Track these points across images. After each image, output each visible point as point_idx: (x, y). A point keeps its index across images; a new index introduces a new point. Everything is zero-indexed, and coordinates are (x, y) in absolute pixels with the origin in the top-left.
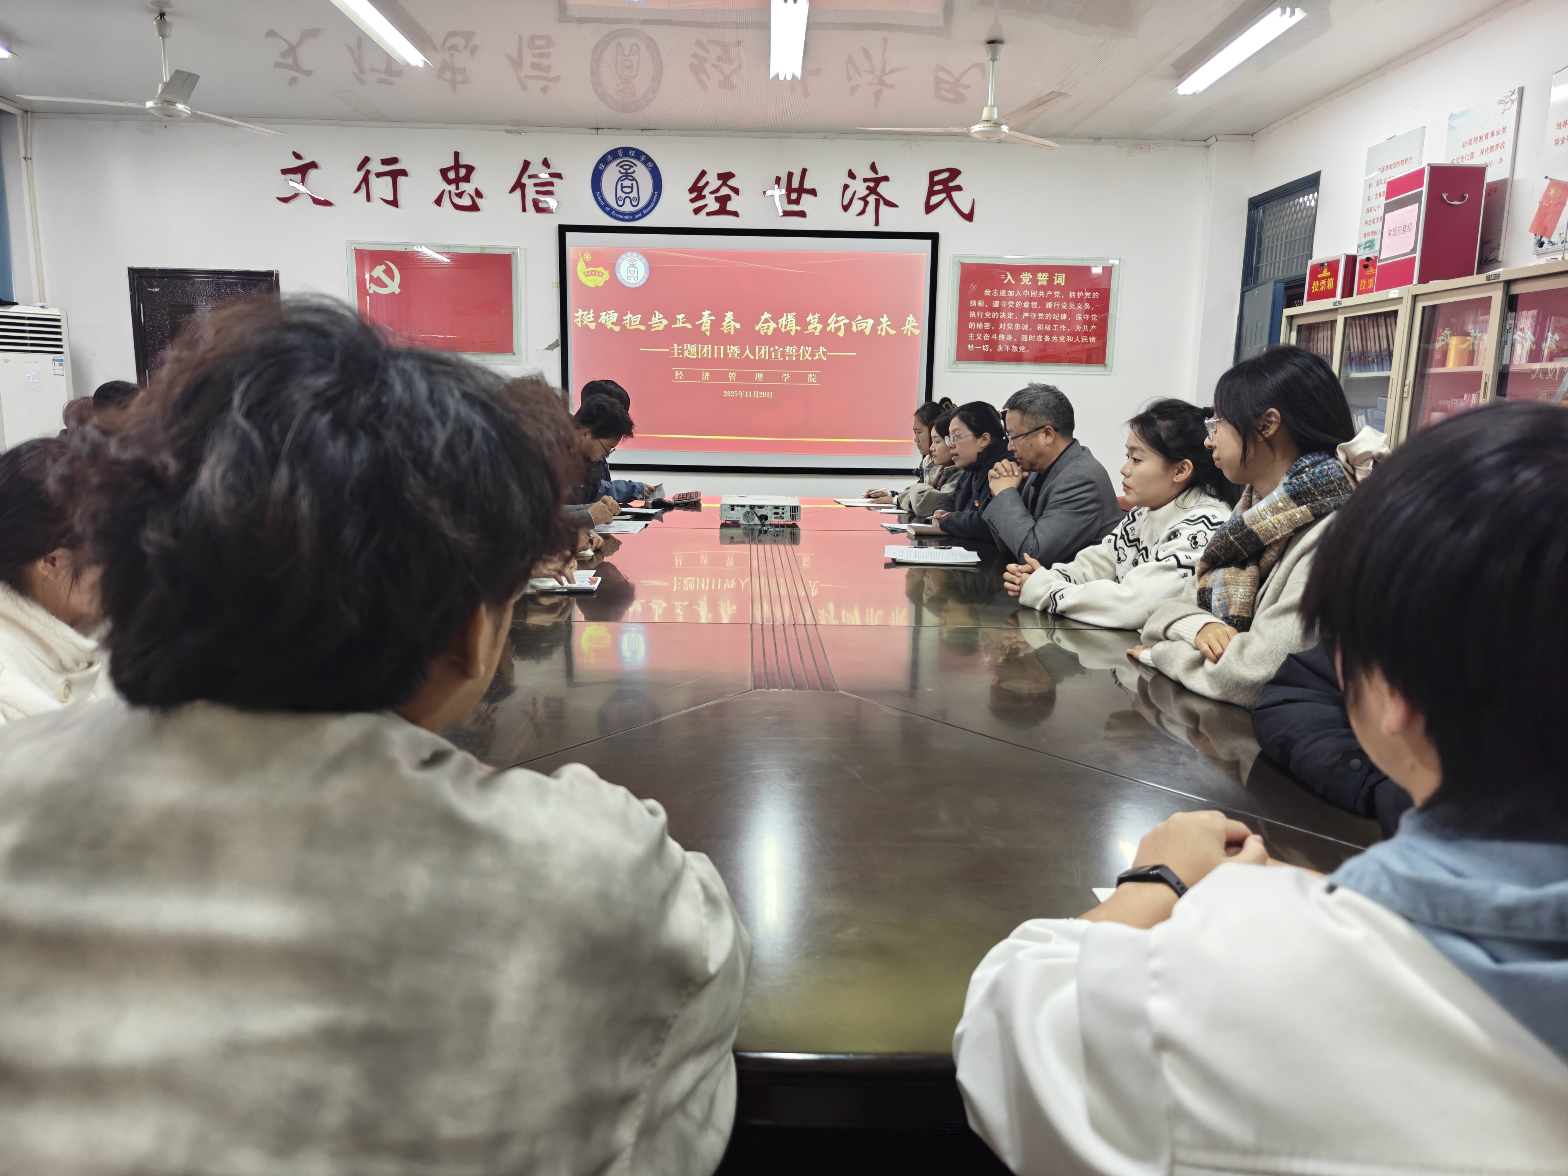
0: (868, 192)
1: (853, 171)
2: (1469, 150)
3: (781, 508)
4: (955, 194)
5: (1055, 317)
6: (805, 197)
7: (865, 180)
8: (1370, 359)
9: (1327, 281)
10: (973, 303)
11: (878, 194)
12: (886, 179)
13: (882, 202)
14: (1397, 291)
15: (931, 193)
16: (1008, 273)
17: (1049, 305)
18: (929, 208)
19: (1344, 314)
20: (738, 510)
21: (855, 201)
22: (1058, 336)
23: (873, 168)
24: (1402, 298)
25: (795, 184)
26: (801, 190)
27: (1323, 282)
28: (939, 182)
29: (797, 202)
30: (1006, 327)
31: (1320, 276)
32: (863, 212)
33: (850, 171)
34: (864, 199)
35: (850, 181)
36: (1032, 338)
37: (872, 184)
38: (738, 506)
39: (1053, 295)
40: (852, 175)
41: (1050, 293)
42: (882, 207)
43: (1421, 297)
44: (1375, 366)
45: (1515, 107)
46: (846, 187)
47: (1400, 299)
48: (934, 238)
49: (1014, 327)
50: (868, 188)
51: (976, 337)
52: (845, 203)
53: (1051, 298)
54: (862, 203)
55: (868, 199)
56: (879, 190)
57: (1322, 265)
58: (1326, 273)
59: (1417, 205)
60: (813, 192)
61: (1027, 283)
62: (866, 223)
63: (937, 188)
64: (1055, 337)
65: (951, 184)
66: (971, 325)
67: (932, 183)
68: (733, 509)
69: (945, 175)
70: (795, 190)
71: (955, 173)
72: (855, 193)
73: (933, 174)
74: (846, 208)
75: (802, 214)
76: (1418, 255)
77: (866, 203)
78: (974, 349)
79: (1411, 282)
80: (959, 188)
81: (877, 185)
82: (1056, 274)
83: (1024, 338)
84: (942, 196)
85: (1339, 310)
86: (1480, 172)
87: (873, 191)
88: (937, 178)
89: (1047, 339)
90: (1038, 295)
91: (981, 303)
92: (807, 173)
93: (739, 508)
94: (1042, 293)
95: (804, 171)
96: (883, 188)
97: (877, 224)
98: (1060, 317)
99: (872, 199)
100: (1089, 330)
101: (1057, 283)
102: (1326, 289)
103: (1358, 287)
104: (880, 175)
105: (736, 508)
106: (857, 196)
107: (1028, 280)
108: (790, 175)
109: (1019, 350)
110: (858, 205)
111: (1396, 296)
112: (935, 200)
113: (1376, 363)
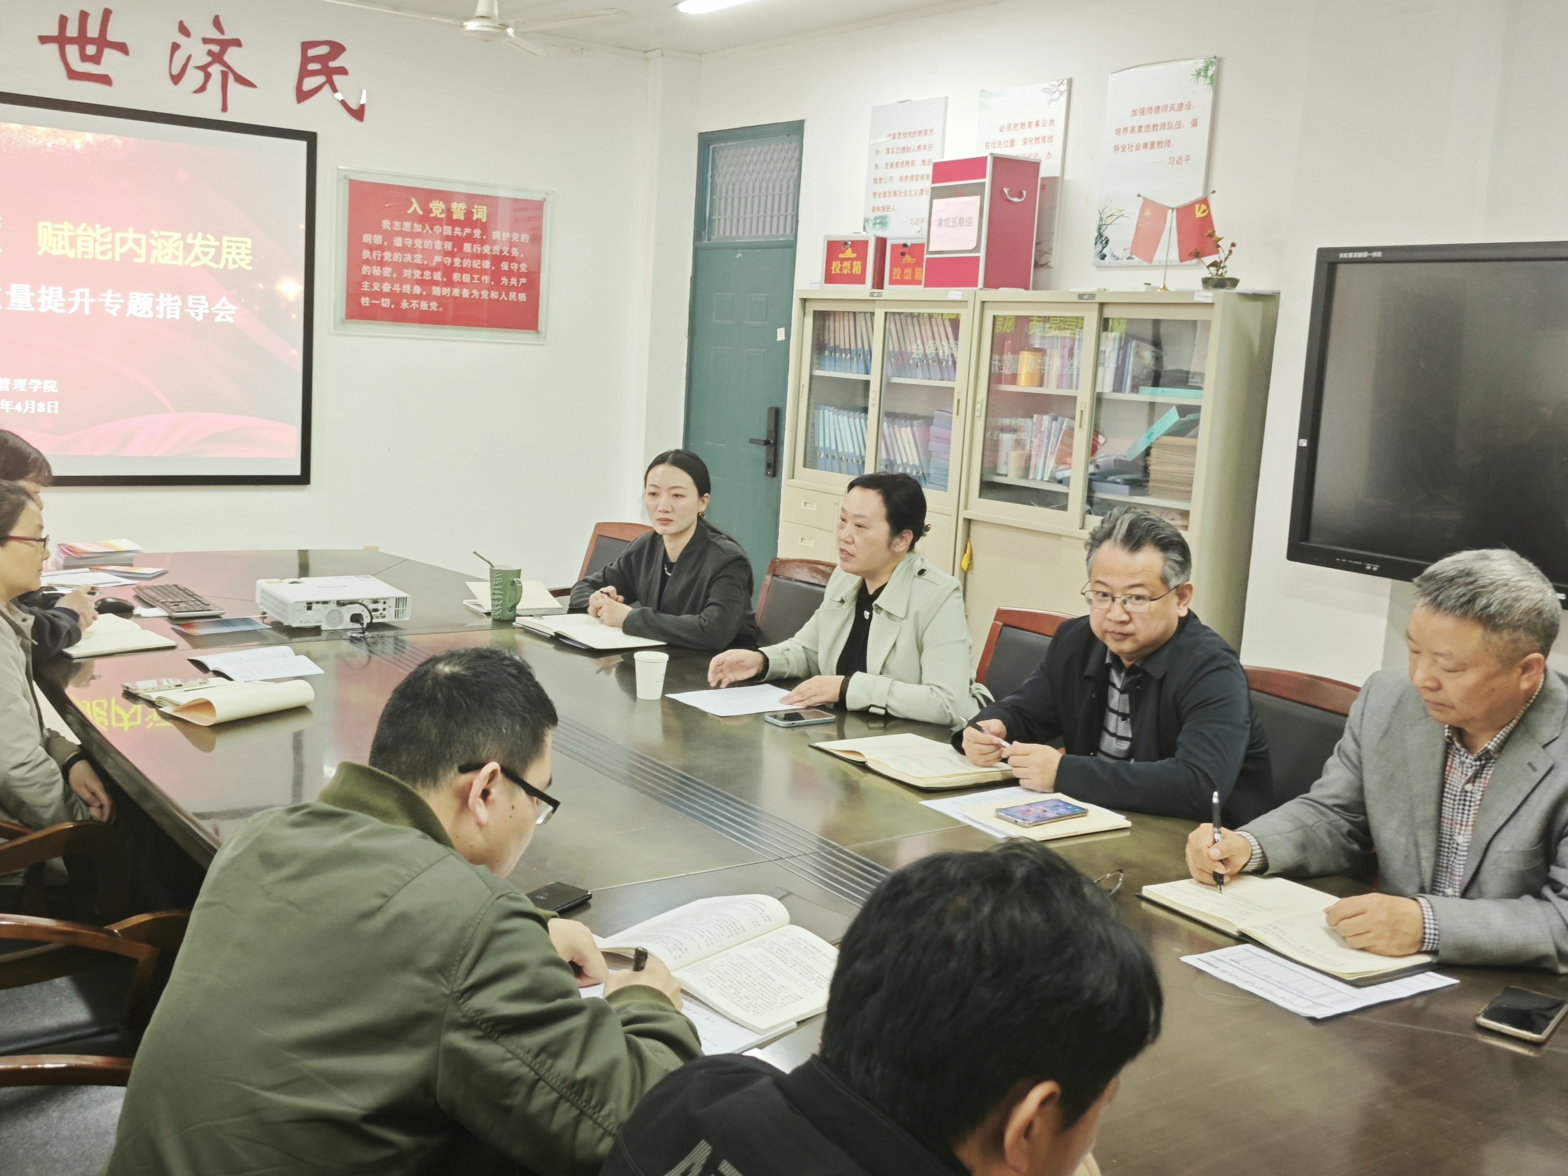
0: (209, 59)
1: (186, 24)
2: (1007, 136)
3: (382, 601)
4: (337, 79)
5: (476, 264)
6: (108, 53)
7: (206, 41)
8: (911, 362)
9: (852, 264)
10: (367, 238)
11: (224, 64)
12: (237, 43)
13: (231, 77)
14: (960, 293)
15: (304, 73)
16: (413, 200)
17: (467, 247)
18: (302, 96)
19: (884, 307)
20: (319, 610)
21: (190, 70)
22: (479, 290)
23: (217, 23)
24: (967, 301)
25: (93, 30)
26: (103, 42)
27: (847, 264)
28: (316, 59)
29: (96, 59)
30: (413, 275)
31: (841, 256)
32: (202, 89)
33: (181, 23)
34: (204, 68)
35: (180, 39)
36: (446, 291)
37: (216, 48)
38: (318, 603)
39: (472, 234)
40: (184, 30)
41: (468, 230)
42: (232, 84)
43: (990, 304)
44: (919, 370)
45: (1063, 99)
46: (175, 47)
47: (963, 303)
48: (310, 138)
49: (422, 275)
50: (210, 53)
51: (371, 286)
52: (175, 71)
53: (470, 238)
54: (201, 75)
55: (210, 70)
56: (226, 58)
57: (846, 243)
58: (849, 253)
59: (978, 197)
60: (122, 48)
61: (439, 216)
62: (208, 107)
63: (313, 66)
64: (475, 292)
65: (332, 64)
66: (365, 270)
67: (305, 60)
68: (309, 608)
69: (323, 50)
70: (92, 41)
71: (337, 49)
72: (189, 58)
73: (306, 46)
74: (176, 79)
75: (105, 80)
76: (982, 255)
77: (208, 76)
78: (370, 303)
79: (976, 285)
80: (343, 71)
81: (223, 51)
82: (476, 206)
83: (436, 291)
84: (320, 79)
85: (877, 302)
86: (1035, 166)
87: (217, 58)
88: (312, 52)
89: (466, 293)
90: (453, 233)
91: (378, 239)
92: (112, 17)
93: (320, 606)
94: (458, 231)
95: (107, 14)
96: (231, 56)
97: (225, 108)
98: (481, 265)
99: (216, 70)
100: (518, 284)
101: (477, 219)
102: (852, 273)
103: (891, 276)
104: (227, 36)
105: (314, 606)
106: (192, 63)
107: (440, 211)
108: (84, 16)
109: (429, 307)
110: (194, 78)
111: (959, 298)
112: (309, 83)
113: (919, 367)
